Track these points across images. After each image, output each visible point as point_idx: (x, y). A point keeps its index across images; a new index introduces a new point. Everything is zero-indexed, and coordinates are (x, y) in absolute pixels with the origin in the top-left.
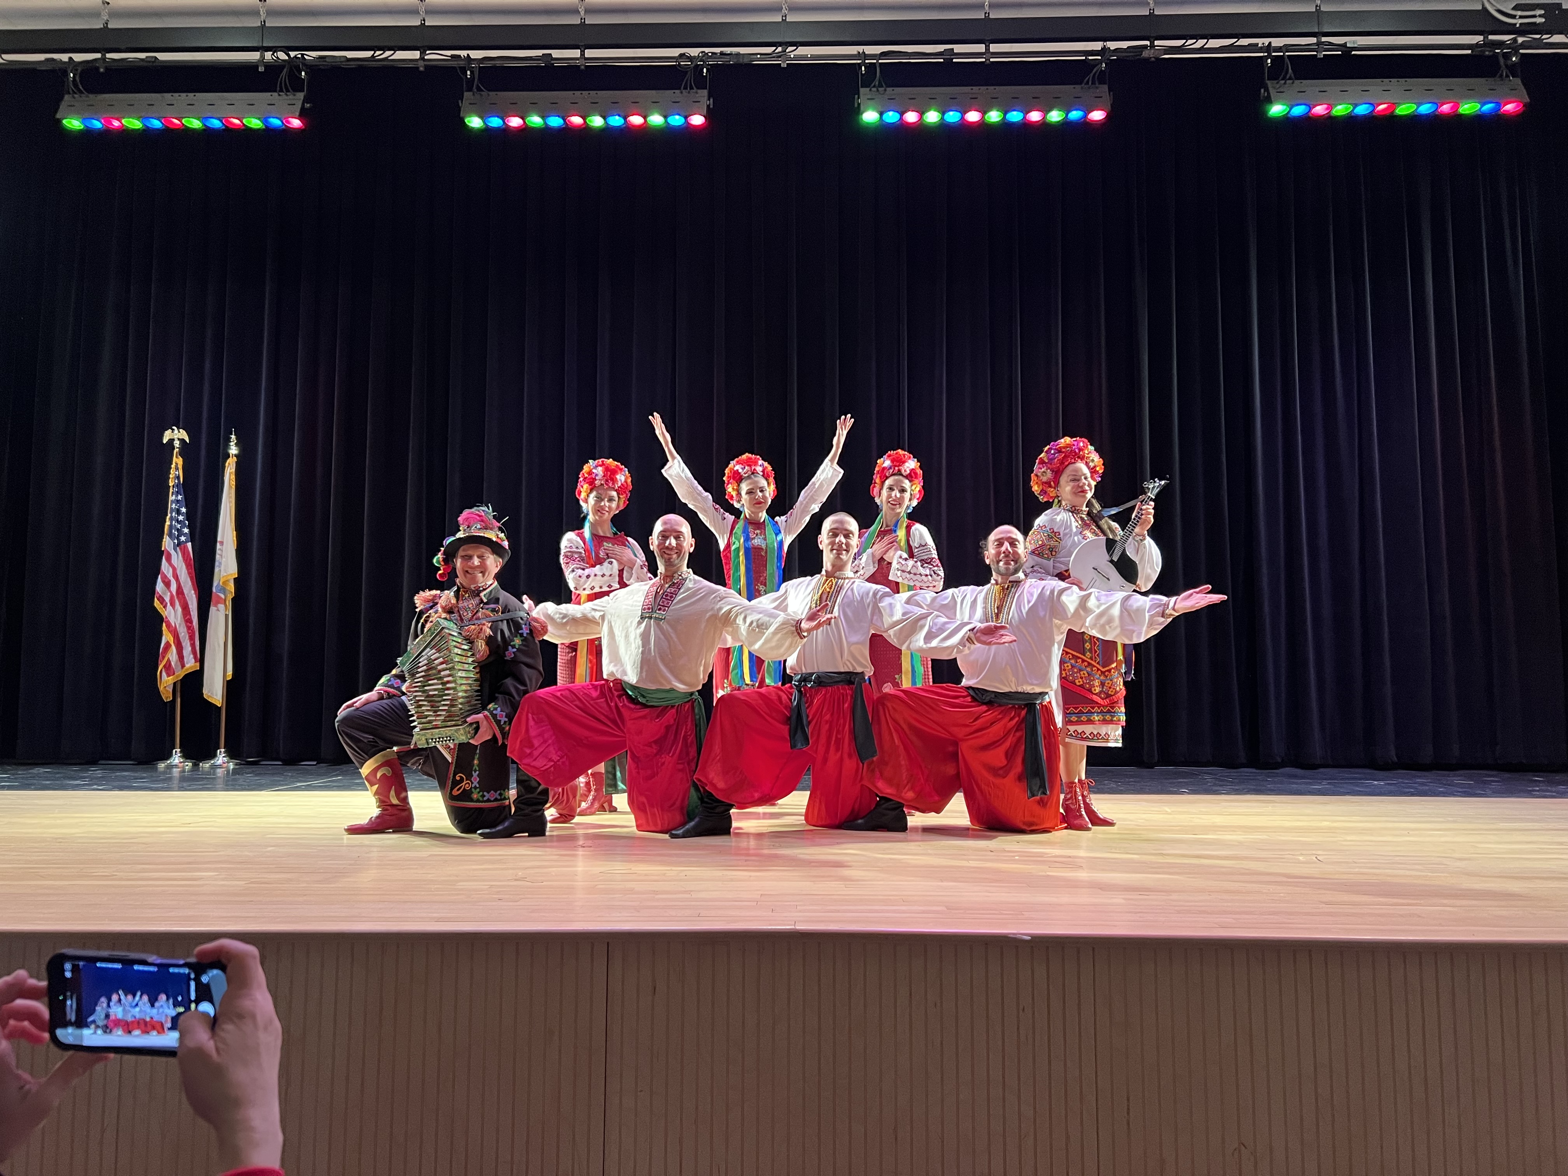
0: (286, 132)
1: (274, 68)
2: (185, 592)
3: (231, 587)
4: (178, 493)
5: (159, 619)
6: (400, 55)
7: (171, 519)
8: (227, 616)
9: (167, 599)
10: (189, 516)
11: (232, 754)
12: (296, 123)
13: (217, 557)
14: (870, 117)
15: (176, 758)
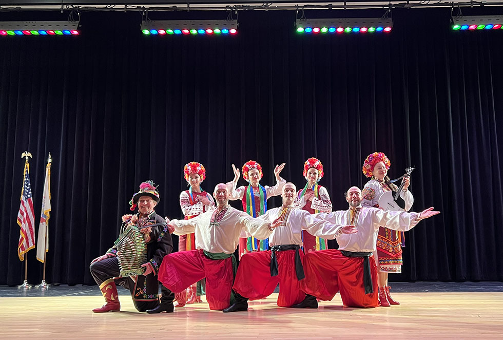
0: (72, 36)
1: (67, 12)
2: (30, 217)
3: (48, 215)
4: (27, 178)
5: (19, 228)
6: (117, 6)
7: (24, 188)
8: (46, 226)
9: (22, 220)
10: (31, 187)
11: (48, 282)
12: (76, 32)
13: (43, 203)
14: (300, 30)
15: (25, 284)
